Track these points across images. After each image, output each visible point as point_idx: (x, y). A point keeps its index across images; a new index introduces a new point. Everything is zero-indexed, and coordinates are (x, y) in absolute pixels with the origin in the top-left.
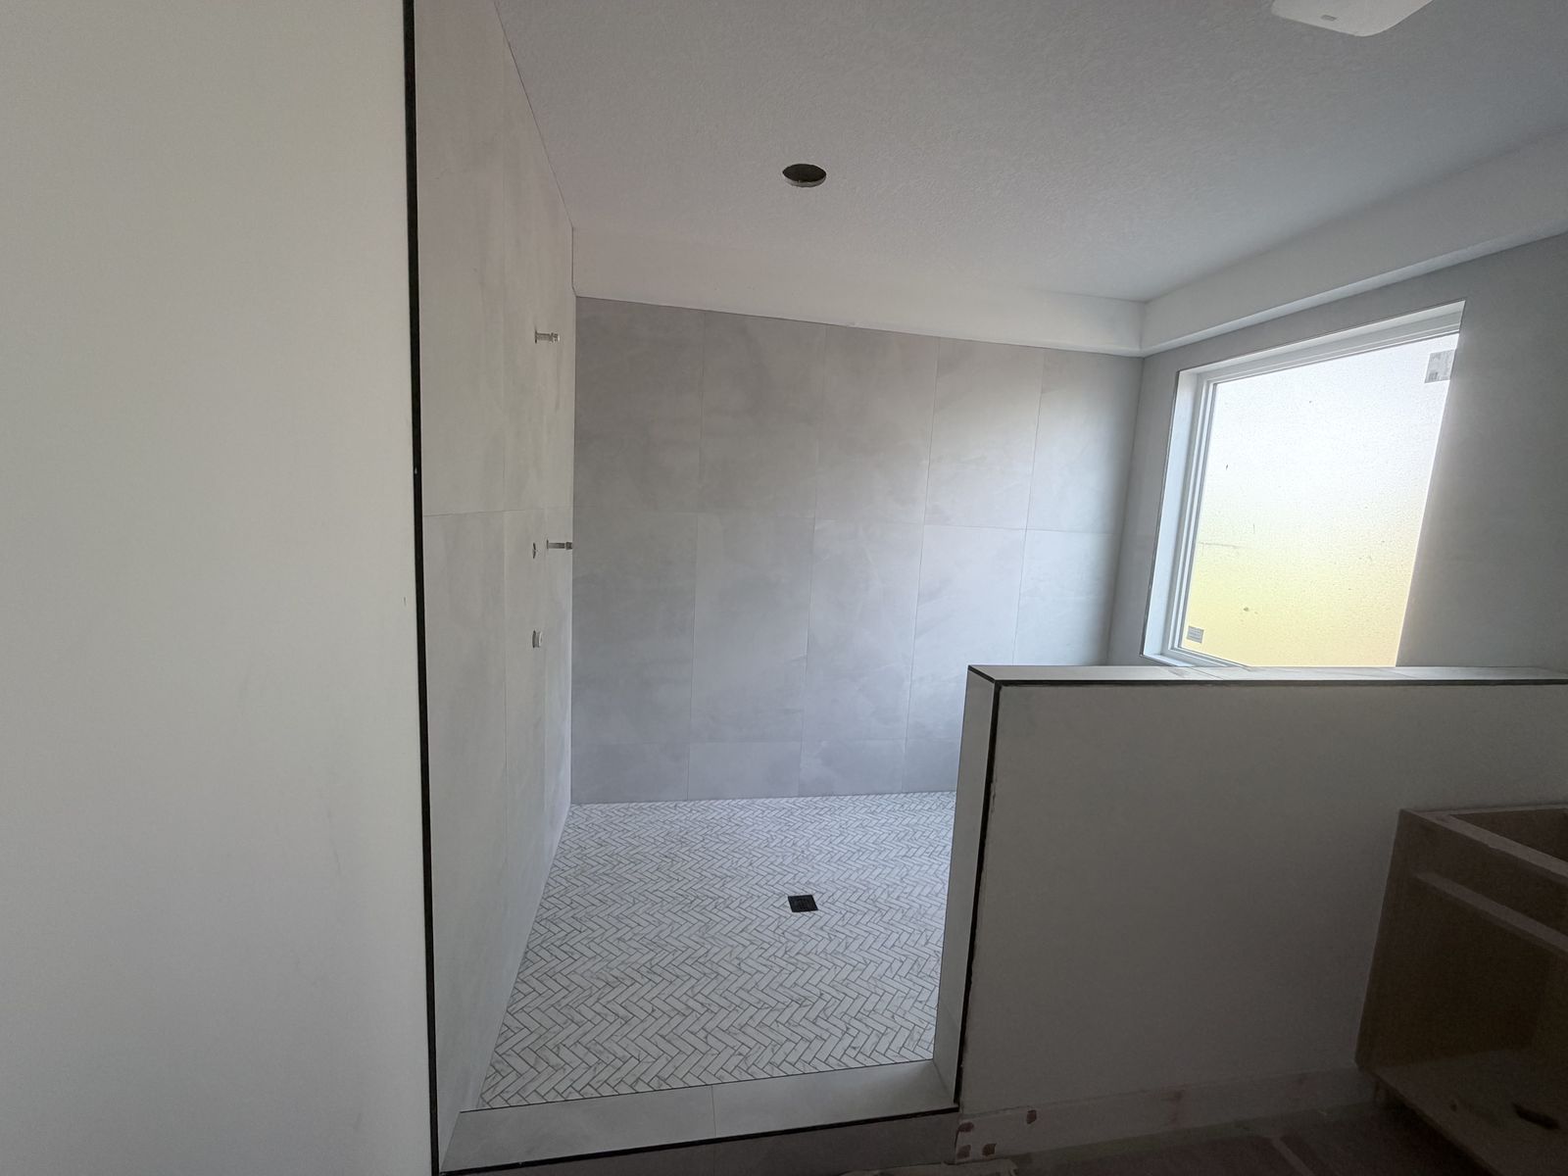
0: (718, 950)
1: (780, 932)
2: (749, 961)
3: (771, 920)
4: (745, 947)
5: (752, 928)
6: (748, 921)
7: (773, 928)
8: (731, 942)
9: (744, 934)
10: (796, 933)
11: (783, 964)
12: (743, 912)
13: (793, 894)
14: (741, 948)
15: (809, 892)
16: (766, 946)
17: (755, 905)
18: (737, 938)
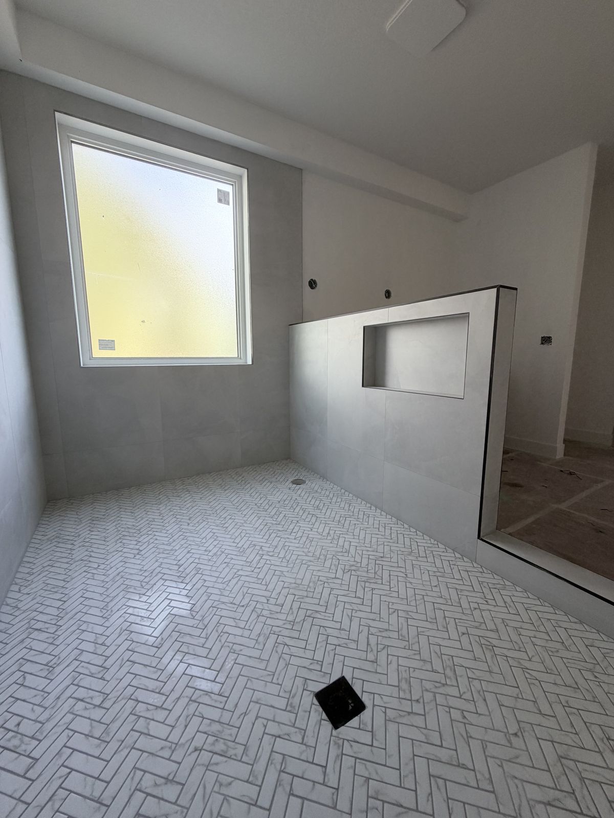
0: (527, 786)
1: (418, 708)
2: (499, 724)
3: (404, 731)
4: (484, 744)
5: (444, 754)
6: (436, 769)
7: (419, 721)
8: (496, 773)
9: (465, 759)
10: (404, 685)
11: (463, 682)
12: (423, 791)
13: (327, 725)
14: (492, 750)
15: (309, 700)
16: (456, 715)
17: (391, 776)
18: (480, 765)
